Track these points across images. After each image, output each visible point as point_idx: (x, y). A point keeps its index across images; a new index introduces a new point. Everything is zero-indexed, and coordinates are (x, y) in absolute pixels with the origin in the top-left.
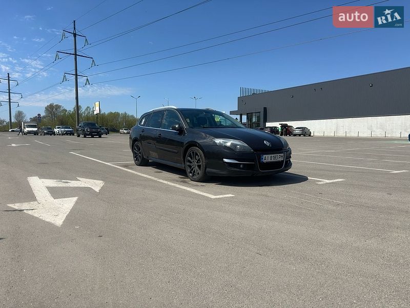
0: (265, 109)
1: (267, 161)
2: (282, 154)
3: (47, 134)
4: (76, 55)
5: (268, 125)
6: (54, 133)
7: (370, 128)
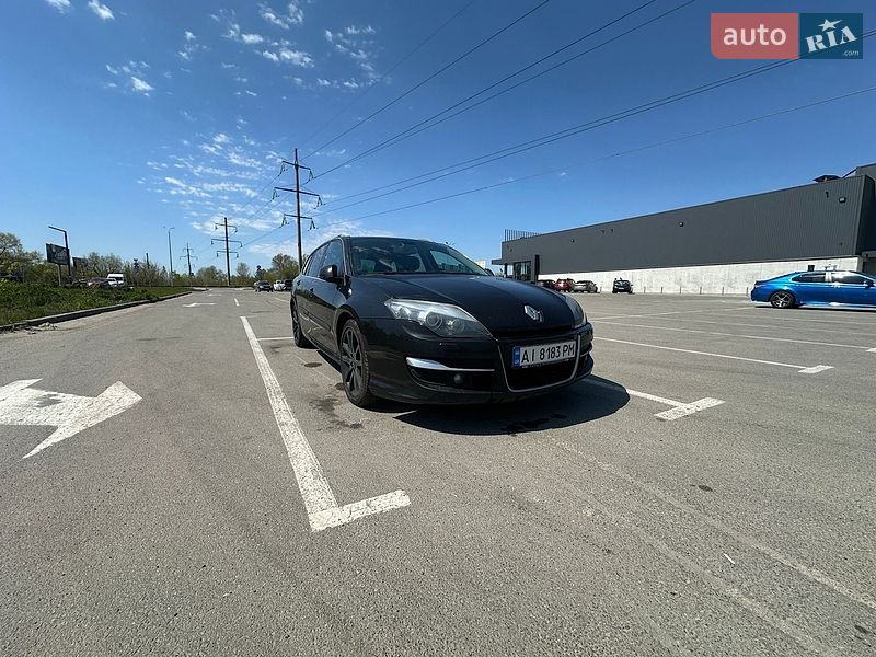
0: (537, 257)
1: (531, 362)
2: (572, 343)
3: (263, 289)
4: (298, 191)
5: (541, 277)
6: (272, 289)
7: (679, 282)
